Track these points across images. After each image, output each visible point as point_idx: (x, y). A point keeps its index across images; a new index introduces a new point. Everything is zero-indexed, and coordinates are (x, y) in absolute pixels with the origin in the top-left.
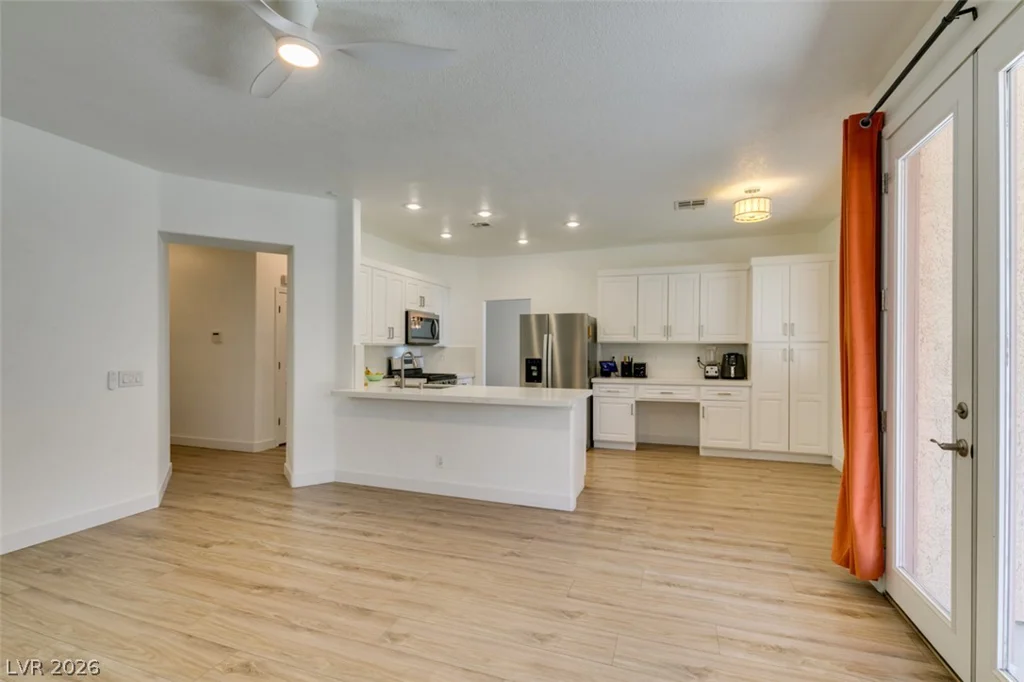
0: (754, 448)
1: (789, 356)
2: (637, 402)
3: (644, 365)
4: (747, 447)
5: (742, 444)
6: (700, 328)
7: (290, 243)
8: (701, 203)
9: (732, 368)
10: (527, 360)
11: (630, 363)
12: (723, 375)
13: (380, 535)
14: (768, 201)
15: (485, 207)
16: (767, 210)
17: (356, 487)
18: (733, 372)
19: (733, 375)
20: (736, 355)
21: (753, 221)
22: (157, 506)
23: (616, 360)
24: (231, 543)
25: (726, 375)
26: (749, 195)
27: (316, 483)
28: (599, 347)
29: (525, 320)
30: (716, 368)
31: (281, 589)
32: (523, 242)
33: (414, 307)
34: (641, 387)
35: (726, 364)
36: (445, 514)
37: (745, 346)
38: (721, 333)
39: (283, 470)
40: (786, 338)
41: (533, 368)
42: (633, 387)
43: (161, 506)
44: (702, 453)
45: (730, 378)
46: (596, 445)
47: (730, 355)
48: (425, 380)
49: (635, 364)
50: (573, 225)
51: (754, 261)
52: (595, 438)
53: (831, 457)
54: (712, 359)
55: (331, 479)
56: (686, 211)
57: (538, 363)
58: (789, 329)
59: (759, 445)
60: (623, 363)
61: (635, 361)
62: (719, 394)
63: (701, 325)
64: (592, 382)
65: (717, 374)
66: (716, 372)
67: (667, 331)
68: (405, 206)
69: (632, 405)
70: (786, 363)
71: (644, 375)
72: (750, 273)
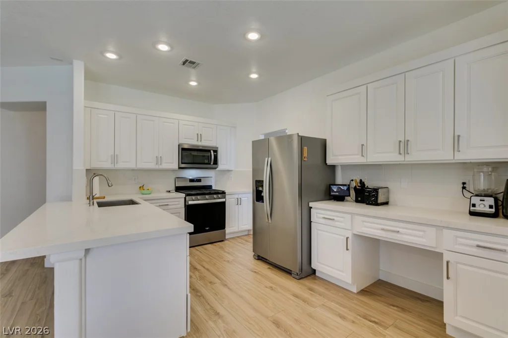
2: (355, 235)
10: (256, 182)
11: (362, 187)
23: (349, 183)
28: (339, 169)
30: (490, 201)
42: (349, 217)
46: (317, 273)
49: (368, 188)
54: (480, 185)
60: (355, 188)
61: (368, 185)
62: (478, 246)
63: (456, 134)
64: (310, 206)
65: (493, 210)
66: (491, 207)
67: (404, 146)
68: (102, 53)
69: (347, 238)
71: (376, 203)
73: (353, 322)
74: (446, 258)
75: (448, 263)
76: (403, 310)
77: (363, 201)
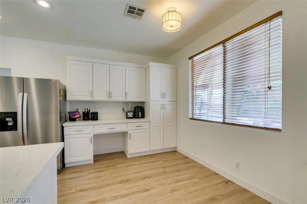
0: (151, 150)
1: (163, 107)
2: (94, 135)
3: (97, 113)
4: (148, 150)
5: (147, 149)
6: (126, 94)
9: (140, 113)
11: (88, 112)
12: (135, 116)
18: (140, 115)
19: (140, 117)
20: (140, 107)
23: (79, 111)
25: (137, 116)
28: (68, 103)
30: (132, 113)
34: (96, 126)
35: (136, 111)
37: (143, 103)
38: (134, 97)
40: (162, 100)
42: (91, 126)
44: (129, 156)
45: (139, 118)
46: (66, 166)
47: (138, 107)
49: (92, 113)
51: (151, 64)
52: (65, 162)
53: (176, 148)
54: (129, 109)
58: (163, 95)
59: (153, 148)
60: (84, 113)
61: (91, 111)
62: (137, 126)
63: (126, 92)
64: (63, 126)
65: (132, 116)
66: (132, 115)
67: (110, 94)
69: (91, 137)
70: (162, 110)
71: (97, 119)
72: (146, 70)
73: (107, 170)
75: (130, 134)
76: (112, 159)
77: (88, 119)
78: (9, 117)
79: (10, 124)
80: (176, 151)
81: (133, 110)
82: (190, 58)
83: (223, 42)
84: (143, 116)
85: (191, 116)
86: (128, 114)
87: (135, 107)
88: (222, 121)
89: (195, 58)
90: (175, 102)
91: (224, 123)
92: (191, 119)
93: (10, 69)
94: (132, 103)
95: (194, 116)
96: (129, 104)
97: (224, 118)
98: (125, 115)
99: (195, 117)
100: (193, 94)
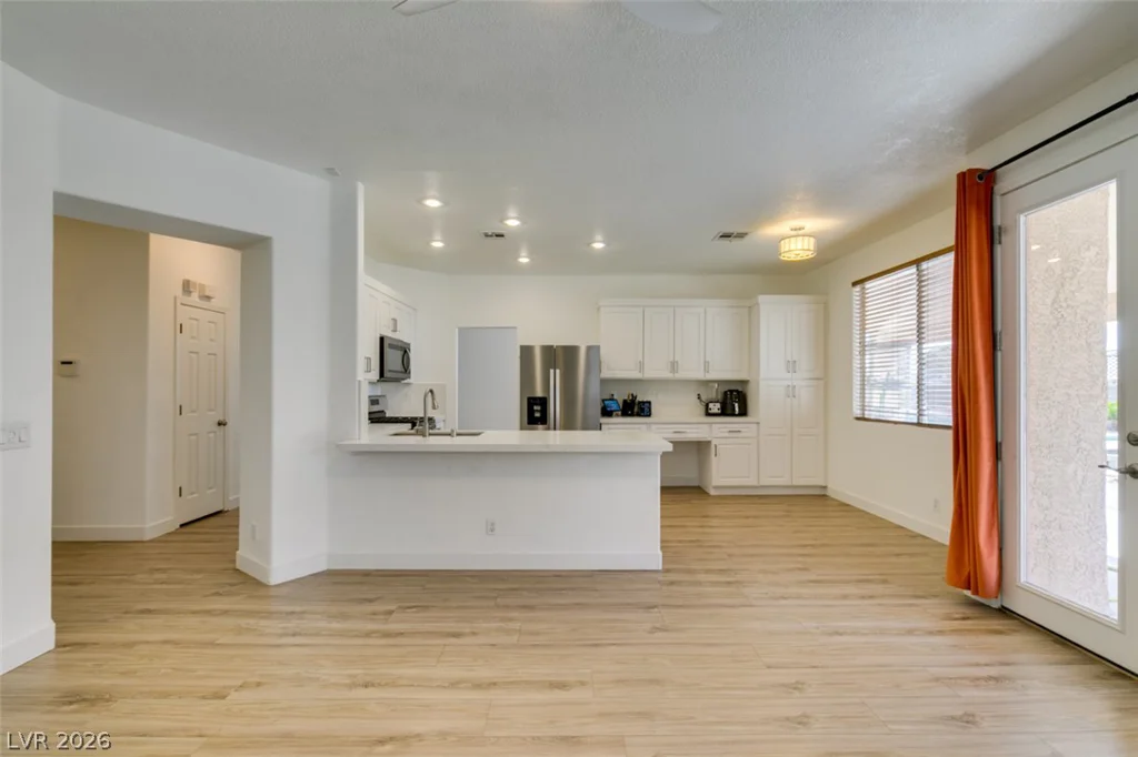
0: (762, 483)
1: (791, 392)
3: (649, 403)
4: (755, 483)
5: (752, 481)
6: (706, 363)
7: (266, 234)
8: (741, 236)
9: (736, 405)
10: (529, 399)
11: (633, 401)
12: (726, 411)
13: (474, 634)
14: (812, 240)
15: (512, 212)
16: (812, 248)
17: (367, 574)
18: (737, 409)
19: (737, 413)
20: (737, 391)
21: (799, 258)
22: (52, 646)
23: (616, 397)
24: (259, 684)
25: (729, 412)
26: (794, 233)
27: (307, 574)
29: (526, 352)
30: (718, 405)
31: (419, 737)
32: (524, 260)
33: (388, 333)
35: (729, 401)
36: (525, 593)
37: (744, 383)
38: (725, 370)
39: (234, 561)
40: (788, 375)
41: (535, 408)
43: (59, 645)
44: (711, 493)
45: (733, 415)
47: (731, 391)
48: (409, 425)
49: (640, 402)
50: (598, 246)
51: (761, 298)
53: (826, 488)
54: (713, 395)
55: (322, 567)
56: (725, 242)
57: (543, 402)
58: (791, 366)
59: (766, 481)
60: (625, 401)
61: (639, 399)
62: (730, 431)
63: (706, 361)
64: (601, 422)
65: (720, 411)
66: (719, 409)
67: (674, 366)
68: (420, 201)
70: (789, 400)
71: (649, 415)
72: (752, 311)
74: (713, 443)
75: (716, 446)
77: (632, 415)
78: (537, 405)
79: (537, 415)
80: (824, 496)
81: (720, 397)
82: (855, 284)
83: (917, 262)
84: (744, 413)
85: (858, 413)
86: (711, 405)
87: (726, 392)
88: (915, 421)
89: (868, 285)
90: (822, 382)
91: (919, 424)
92: (858, 419)
93: (515, 328)
94: (720, 382)
95: (866, 412)
96: (711, 384)
97: (920, 415)
98: (702, 409)
99: (867, 415)
100: (864, 363)
